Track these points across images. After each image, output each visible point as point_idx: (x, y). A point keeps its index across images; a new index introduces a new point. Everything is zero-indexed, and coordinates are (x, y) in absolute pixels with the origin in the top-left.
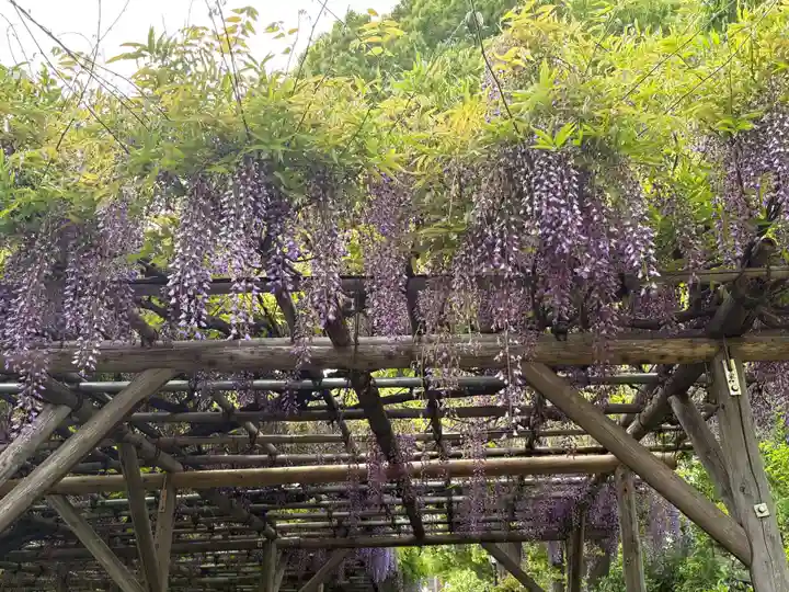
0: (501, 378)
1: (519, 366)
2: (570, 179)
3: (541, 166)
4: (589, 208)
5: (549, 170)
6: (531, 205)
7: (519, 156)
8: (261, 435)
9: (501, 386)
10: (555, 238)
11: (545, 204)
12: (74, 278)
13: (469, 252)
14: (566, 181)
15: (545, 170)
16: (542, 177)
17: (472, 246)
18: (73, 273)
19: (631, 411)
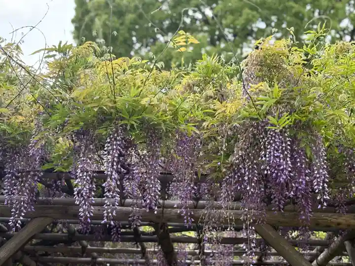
0: (244, 247)
1: (254, 241)
2: (286, 143)
3: (271, 135)
4: (296, 158)
5: (275, 138)
6: (265, 156)
7: (260, 127)
8: (89, 247)
9: (244, 252)
10: (277, 174)
11: (272, 157)
12: (10, 175)
13: (231, 177)
14: (284, 145)
15: (273, 138)
16: (272, 142)
17: (233, 174)
18: (9, 173)
19: (323, 245)
